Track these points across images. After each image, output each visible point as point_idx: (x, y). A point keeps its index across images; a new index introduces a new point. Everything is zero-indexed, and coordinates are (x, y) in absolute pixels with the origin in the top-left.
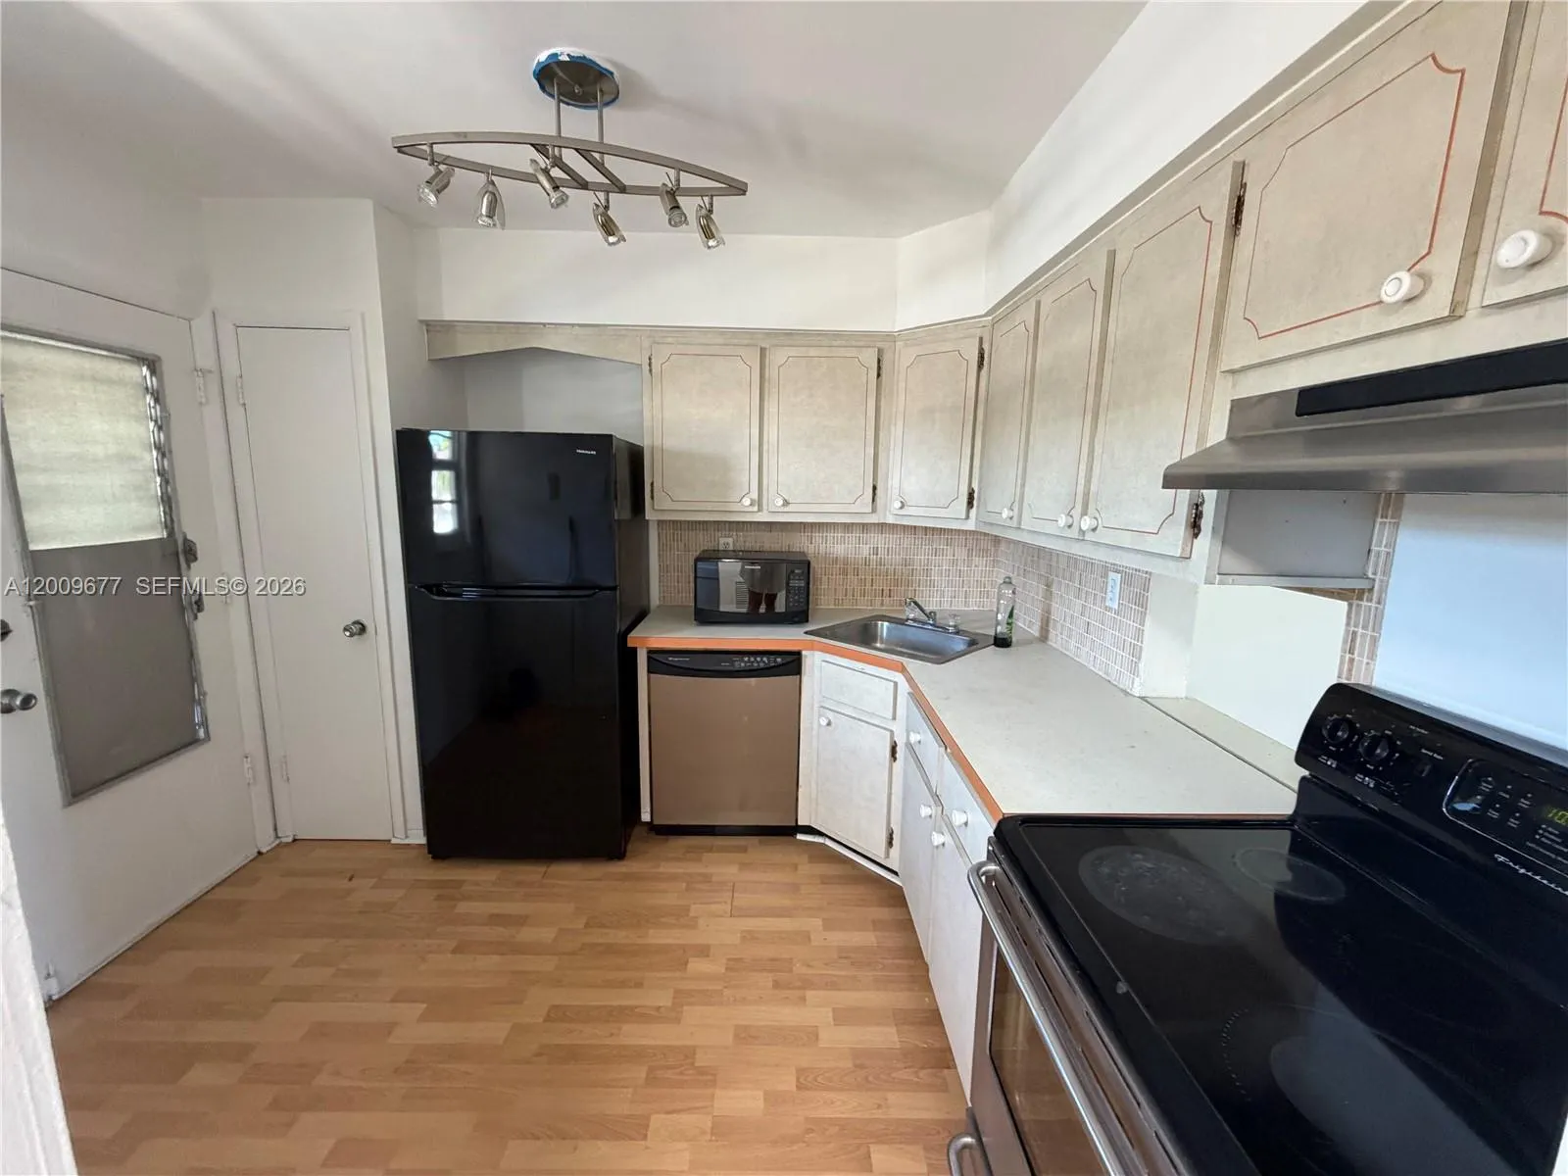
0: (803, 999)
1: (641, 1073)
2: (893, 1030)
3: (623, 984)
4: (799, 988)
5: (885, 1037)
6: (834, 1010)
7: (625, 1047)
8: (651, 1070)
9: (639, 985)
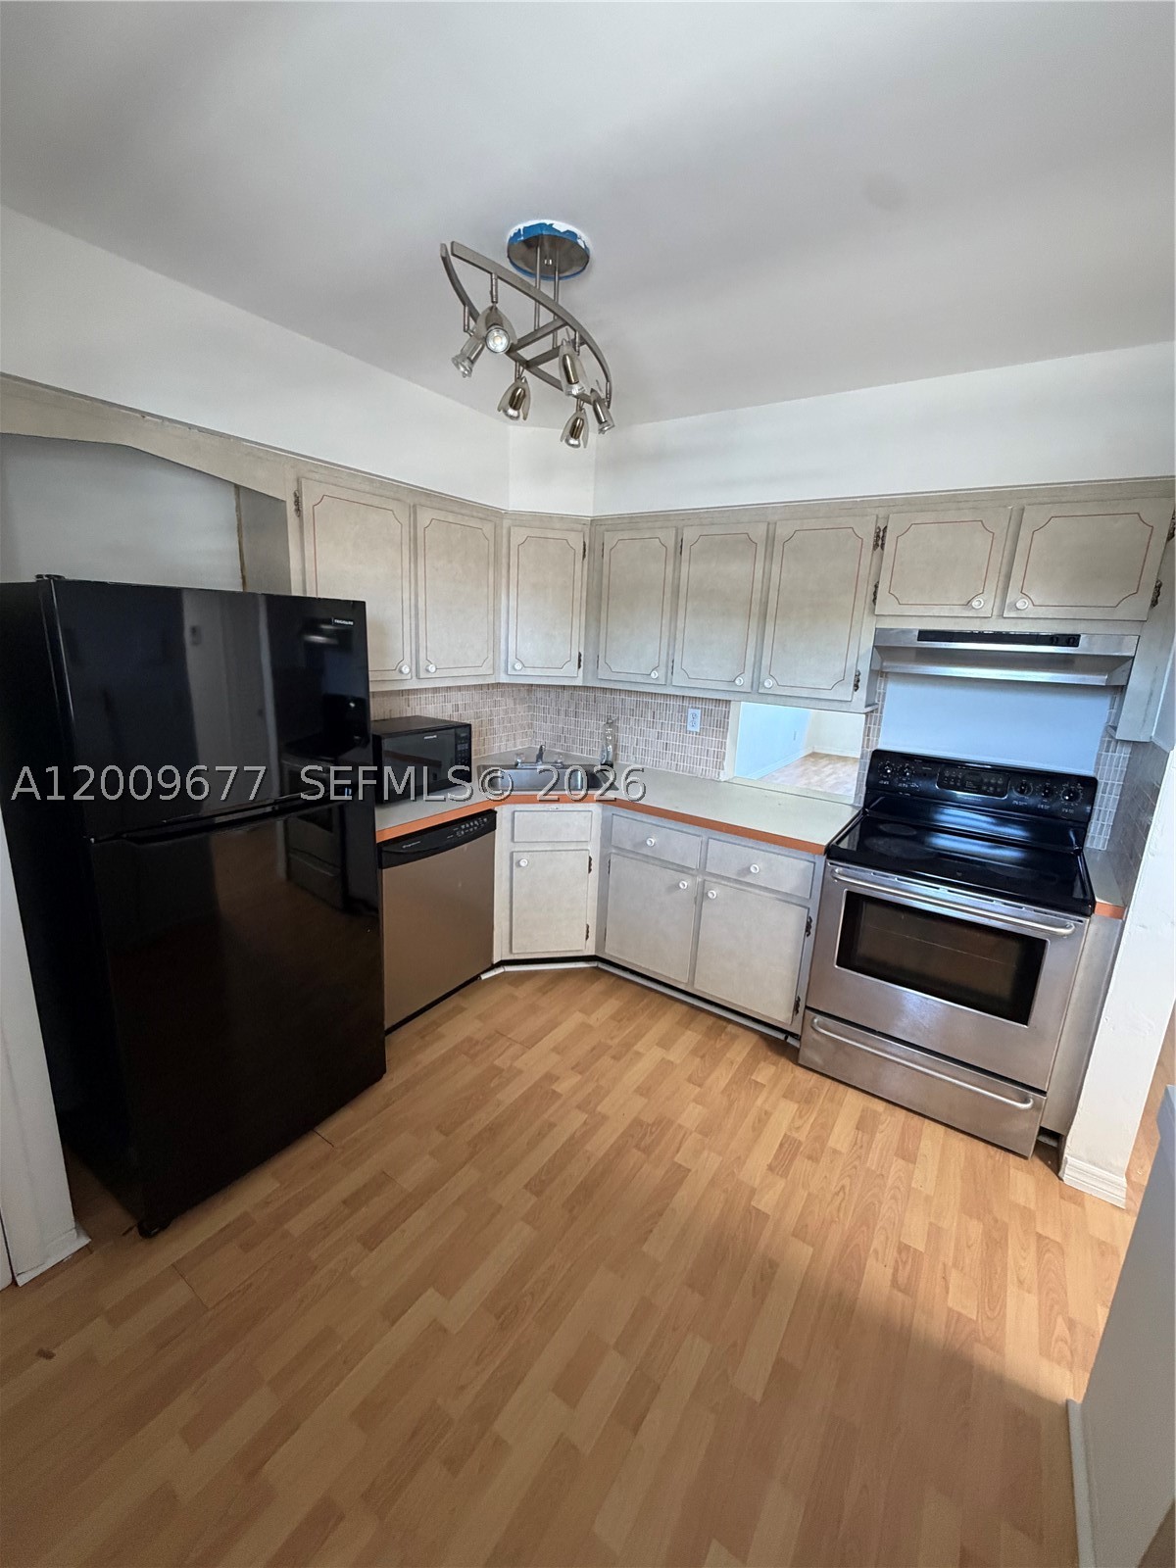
0: (638, 1054)
1: (635, 1156)
2: (689, 1033)
3: (541, 1135)
4: (627, 1051)
5: (690, 1038)
6: (657, 1044)
7: (606, 1154)
8: (637, 1147)
9: (552, 1126)
